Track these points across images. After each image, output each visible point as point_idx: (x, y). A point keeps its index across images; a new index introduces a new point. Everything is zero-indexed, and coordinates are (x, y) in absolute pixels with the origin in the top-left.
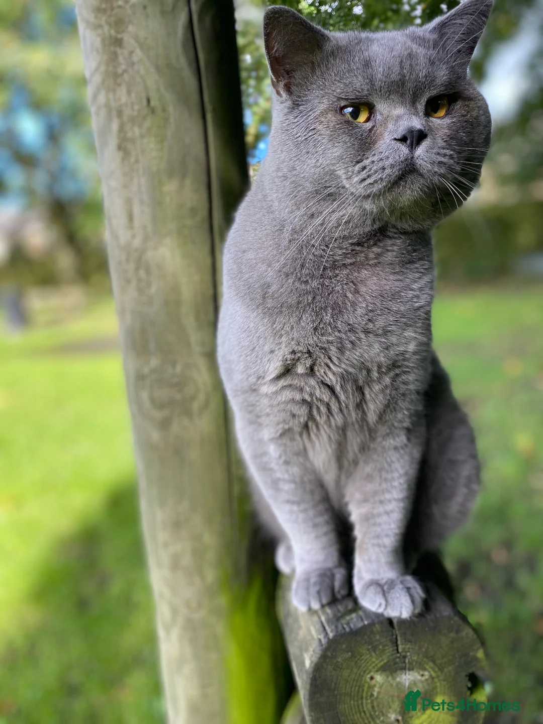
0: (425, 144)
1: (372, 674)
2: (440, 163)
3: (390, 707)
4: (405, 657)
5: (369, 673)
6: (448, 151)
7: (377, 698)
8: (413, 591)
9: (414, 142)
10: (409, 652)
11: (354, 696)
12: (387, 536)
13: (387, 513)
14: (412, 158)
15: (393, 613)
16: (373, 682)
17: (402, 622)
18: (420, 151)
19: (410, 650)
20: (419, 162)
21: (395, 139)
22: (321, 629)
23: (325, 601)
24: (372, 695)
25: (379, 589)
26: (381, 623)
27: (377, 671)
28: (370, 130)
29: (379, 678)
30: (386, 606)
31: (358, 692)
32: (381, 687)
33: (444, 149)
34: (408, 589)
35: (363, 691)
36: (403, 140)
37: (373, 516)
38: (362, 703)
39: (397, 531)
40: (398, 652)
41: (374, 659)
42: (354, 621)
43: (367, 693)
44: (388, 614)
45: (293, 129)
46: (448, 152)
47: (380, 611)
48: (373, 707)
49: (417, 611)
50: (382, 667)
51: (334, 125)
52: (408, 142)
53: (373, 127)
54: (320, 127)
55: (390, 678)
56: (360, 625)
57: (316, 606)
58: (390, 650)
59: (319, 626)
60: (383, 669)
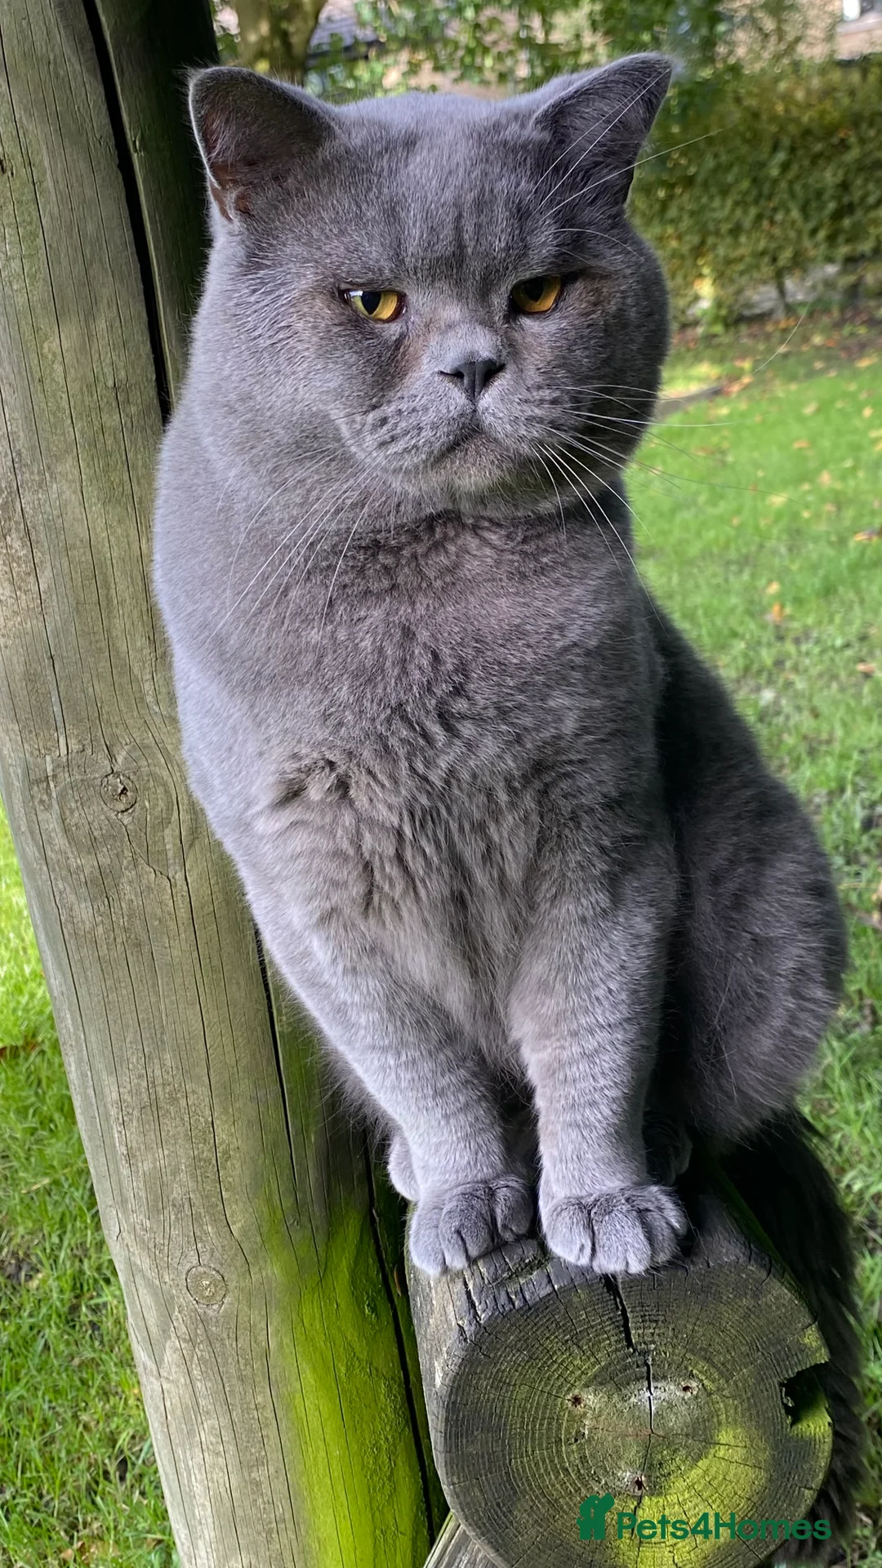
0: (501, 383)
1: (576, 1392)
2: (530, 420)
3: (620, 1458)
4: (645, 1353)
5: (569, 1389)
6: (548, 391)
7: (589, 1441)
8: (654, 1217)
9: (477, 382)
10: (653, 1342)
11: (540, 1438)
12: (593, 1104)
13: (589, 1056)
14: (475, 411)
15: (608, 1264)
16: (580, 1409)
17: (633, 1281)
18: (488, 399)
19: (656, 1338)
20: (488, 420)
21: (442, 373)
22: (466, 1306)
23: (474, 1252)
24: (579, 1435)
25: (581, 1217)
26: (589, 1285)
27: (587, 1386)
28: (399, 342)
29: (591, 1399)
30: (594, 1250)
31: (549, 1429)
32: (597, 1418)
33: (539, 388)
34: (642, 1214)
35: (560, 1426)
36: (457, 375)
37: (561, 1065)
38: (559, 1452)
39: (613, 1093)
40: (630, 1344)
41: (578, 1362)
42: (535, 1286)
43: (568, 1432)
44: (600, 1267)
45: (249, 316)
46: (547, 394)
47: (584, 1261)
48: (583, 1459)
49: (662, 1258)
50: (595, 1377)
51: (327, 326)
52: (466, 381)
53: (403, 336)
54: (300, 326)
55: (615, 1398)
56: (545, 1291)
57: (458, 1262)
58: (611, 1339)
59: (462, 1302)
60: (599, 1381)
